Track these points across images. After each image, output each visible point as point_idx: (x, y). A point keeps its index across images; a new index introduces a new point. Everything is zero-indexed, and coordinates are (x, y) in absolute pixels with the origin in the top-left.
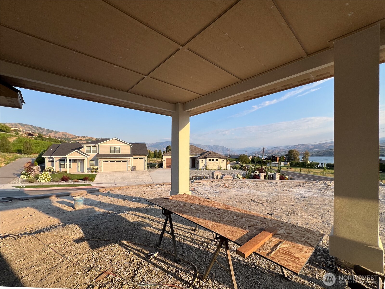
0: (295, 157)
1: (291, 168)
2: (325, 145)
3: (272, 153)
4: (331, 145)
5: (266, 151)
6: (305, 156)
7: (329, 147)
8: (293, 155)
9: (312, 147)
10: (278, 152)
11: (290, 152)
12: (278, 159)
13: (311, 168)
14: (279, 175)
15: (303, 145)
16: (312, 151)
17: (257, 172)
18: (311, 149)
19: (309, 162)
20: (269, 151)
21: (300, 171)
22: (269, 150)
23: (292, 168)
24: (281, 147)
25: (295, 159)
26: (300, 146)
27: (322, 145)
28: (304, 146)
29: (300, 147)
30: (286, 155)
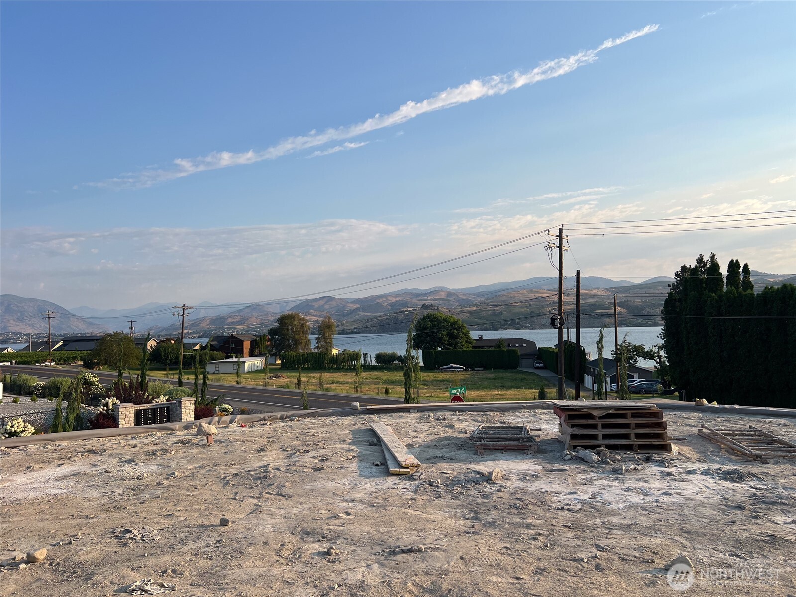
0: (297, 337)
1: (280, 374)
2: (384, 300)
3: (241, 324)
4: (397, 301)
5: (221, 318)
6: (324, 335)
7: (392, 305)
8: (292, 329)
9: (354, 307)
10: (258, 321)
11: (284, 321)
12: (247, 345)
13: (338, 369)
14: (192, 407)
15: (330, 299)
16: (354, 319)
17: (110, 401)
18: (351, 312)
19: (335, 352)
20: (230, 320)
21: (299, 383)
22: (230, 317)
23: (284, 375)
24: (270, 304)
25: (297, 342)
26: (321, 303)
27: (377, 301)
28: (334, 303)
29: (323, 306)
30: (273, 332)
